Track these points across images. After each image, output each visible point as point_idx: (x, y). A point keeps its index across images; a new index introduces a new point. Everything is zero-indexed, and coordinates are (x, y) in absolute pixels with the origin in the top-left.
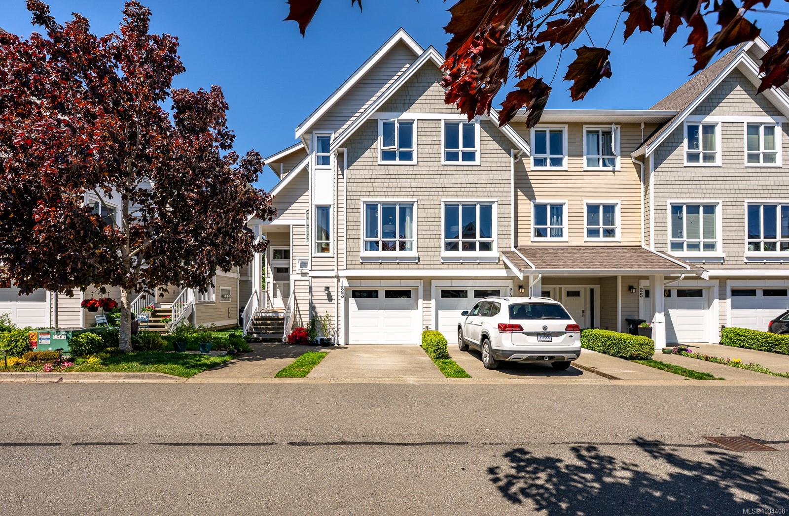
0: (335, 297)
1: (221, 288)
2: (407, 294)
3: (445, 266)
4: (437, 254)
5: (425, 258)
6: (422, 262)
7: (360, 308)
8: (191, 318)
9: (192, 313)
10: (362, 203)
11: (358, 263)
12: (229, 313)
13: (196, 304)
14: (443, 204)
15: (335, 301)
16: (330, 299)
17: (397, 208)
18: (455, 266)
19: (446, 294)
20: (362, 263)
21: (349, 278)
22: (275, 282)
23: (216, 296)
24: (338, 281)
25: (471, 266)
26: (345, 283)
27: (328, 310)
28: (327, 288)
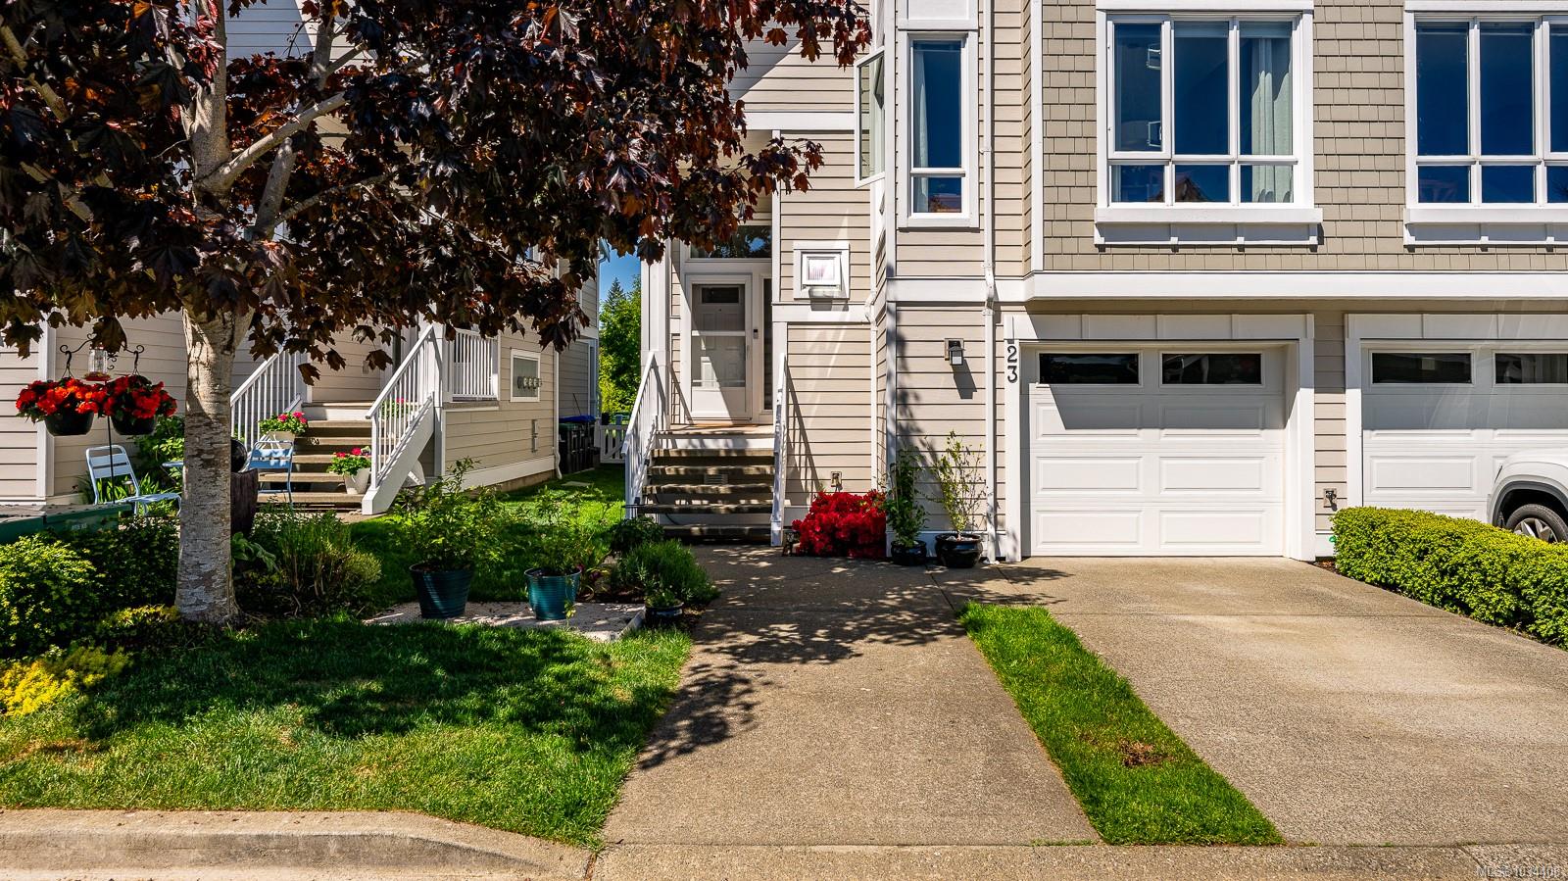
0: (983, 381)
1: (515, 353)
2: (1241, 368)
3: (1418, 260)
4: (1388, 212)
5: (1343, 229)
6: (1330, 245)
7: (1072, 420)
8: (429, 458)
9: (433, 438)
10: (1101, 17)
11: (1087, 246)
12: (534, 435)
13: (445, 406)
14: (1409, 21)
15: (984, 396)
16: (965, 384)
17: (1234, 37)
18: (1459, 261)
19: (1390, 368)
20: (1101, 248)
21: (1037, 308)
22: (696, 333)
23: (502, 380)
24: (997, 320)
25: (1520, 260)
26: (1020, 326)
27: (959, 428)
28: (954, 346)
